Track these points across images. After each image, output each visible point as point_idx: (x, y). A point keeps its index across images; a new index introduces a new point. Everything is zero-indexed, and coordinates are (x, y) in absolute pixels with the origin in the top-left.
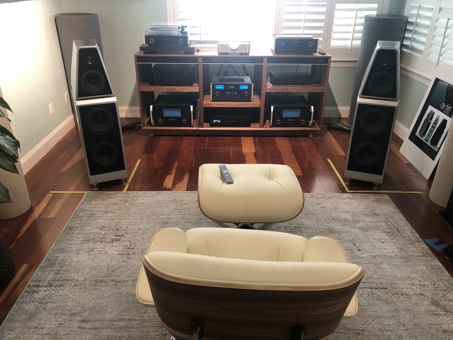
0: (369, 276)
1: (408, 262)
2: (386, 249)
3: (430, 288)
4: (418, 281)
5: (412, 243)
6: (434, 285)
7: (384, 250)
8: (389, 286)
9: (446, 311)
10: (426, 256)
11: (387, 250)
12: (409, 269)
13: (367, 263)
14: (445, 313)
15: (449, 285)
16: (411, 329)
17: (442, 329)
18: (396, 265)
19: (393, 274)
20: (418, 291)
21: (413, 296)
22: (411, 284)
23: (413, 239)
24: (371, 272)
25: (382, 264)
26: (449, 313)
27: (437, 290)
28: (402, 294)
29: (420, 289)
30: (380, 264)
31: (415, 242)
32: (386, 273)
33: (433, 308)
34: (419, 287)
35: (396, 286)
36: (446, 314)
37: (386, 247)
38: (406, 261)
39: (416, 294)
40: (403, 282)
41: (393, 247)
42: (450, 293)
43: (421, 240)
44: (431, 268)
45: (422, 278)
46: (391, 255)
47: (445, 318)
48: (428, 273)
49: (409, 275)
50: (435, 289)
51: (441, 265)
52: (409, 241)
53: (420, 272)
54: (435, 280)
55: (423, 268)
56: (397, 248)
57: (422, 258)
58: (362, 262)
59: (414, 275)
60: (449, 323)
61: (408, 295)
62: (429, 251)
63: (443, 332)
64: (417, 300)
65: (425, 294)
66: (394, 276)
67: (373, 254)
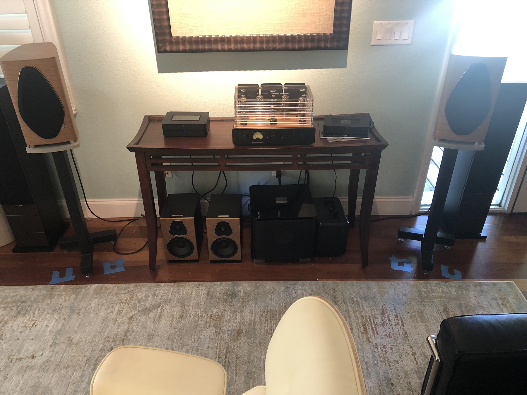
0: (85, 360)
1: (80, 312)
2: (47, 326)
3: (125, 307)
4: (111, 313)
5: (51, 297)
6: (122, 302)
7: (49, 329)
8: (109, 344)
9: (159, 306)
10: (79, 292)
11: (51, 326)
12: (92, 315)
13: (62, 355)
14: (160, 308)
15: (126, 290)
16: (173, 344)
17: (179, 318)
18: (80, 324)
19: (93, 333)
20: (125, 319)
21: (131, 326)
22: (114, 322)
23: (44, 292)
24: (79, 355)
25: (72, 339)
26: (162, 306)
27: (130, 302)
28: (126, 335)
29: (123, 316)
30: (70, 341)
31: (51, 293)
32: (88, 340)
33: (151, 315)
34: (121, 316)
35: (112, 337)
36: (162, 308)
37: (45, 325)
38: (78, 314)
39: (129, 323)
40: (109, 327)
41: (48, 317)
42: (137, 294)
43: (49, 287)
44: (98, 295)
45: (108, 308)
46: (61, 324)
47: (165, 311)
48: (104, 301)
49: (100, 319)
50: (128, 304)
51: (96, 285)
52: (46, 297)
53: (100, 307)
54: (115, 298)
55: (94, 302)
56: (53, 314)
57: (80, 296)
58: (58, 360)
59: (102, 314)
60: (172, 310)
61: (129, 331)
62: (72, 286)
63: (182, 319)
64: (137, 325)
65: (131, 315)
66: (97, 333)
67: (50, 343)
